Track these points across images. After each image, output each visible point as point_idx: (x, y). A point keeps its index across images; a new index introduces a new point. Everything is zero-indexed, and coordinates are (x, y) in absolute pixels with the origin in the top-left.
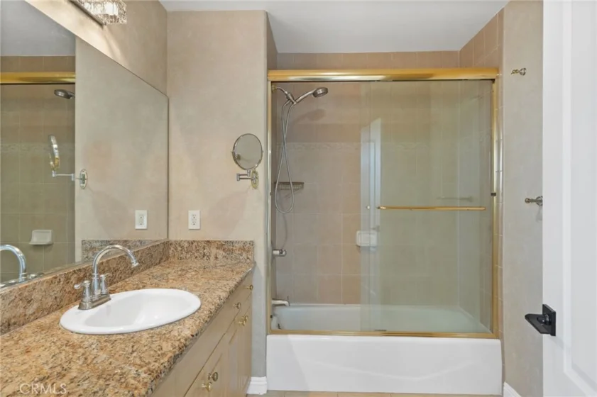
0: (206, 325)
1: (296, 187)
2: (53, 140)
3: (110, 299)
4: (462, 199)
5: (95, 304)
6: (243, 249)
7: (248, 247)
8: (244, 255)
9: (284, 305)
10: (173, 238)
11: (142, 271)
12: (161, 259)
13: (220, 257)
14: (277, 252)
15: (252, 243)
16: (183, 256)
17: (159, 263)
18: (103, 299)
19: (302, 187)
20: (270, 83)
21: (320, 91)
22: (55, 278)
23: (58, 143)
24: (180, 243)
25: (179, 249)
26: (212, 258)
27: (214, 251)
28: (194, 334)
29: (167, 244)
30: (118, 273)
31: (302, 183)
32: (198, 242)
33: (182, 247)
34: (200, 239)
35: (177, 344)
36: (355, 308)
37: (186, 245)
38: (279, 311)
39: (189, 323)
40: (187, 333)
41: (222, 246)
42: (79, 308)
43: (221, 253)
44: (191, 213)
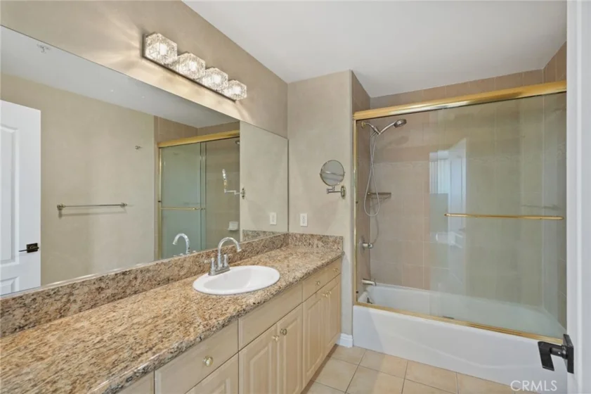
0: (271, 296)
1: (381, 196)
2: (224, 172)
3: (229, 270)
4: (545, 207)
5: (218, 272)
6: (335, 242)
7: (339, 241)
8: (336, 245)
9: (371, 284)
10: (291, 231)
11: (266, 252)
12: (282, 245)
13: (319, 246)
14: (366, 245)
15: (342, 238)
16: (297, 244)
17: (281, 247)
18: (224, 270)
19: (390, 196)
20: (355, 121)
21: (400, 122)
22: (200, 254)
23: (226, 172)
24: (294, 235)
25: (295, 239)
26: (315, 246)
27: (316, 242)
28: (256, 302)
29: (286, 236)
30: (246, 253)
31: (390, 194)
32: (306, 235)
33: (296, 238)
34: (307, 233)
35: (238, 308)
36: (425, 293)
37: (299, 236)
38: (369, 288)
39: (259, 293)
40: (251, 301)
41: (321, 238)
42: (209, 274)
43: (320, 244)
44: (302, 215)
